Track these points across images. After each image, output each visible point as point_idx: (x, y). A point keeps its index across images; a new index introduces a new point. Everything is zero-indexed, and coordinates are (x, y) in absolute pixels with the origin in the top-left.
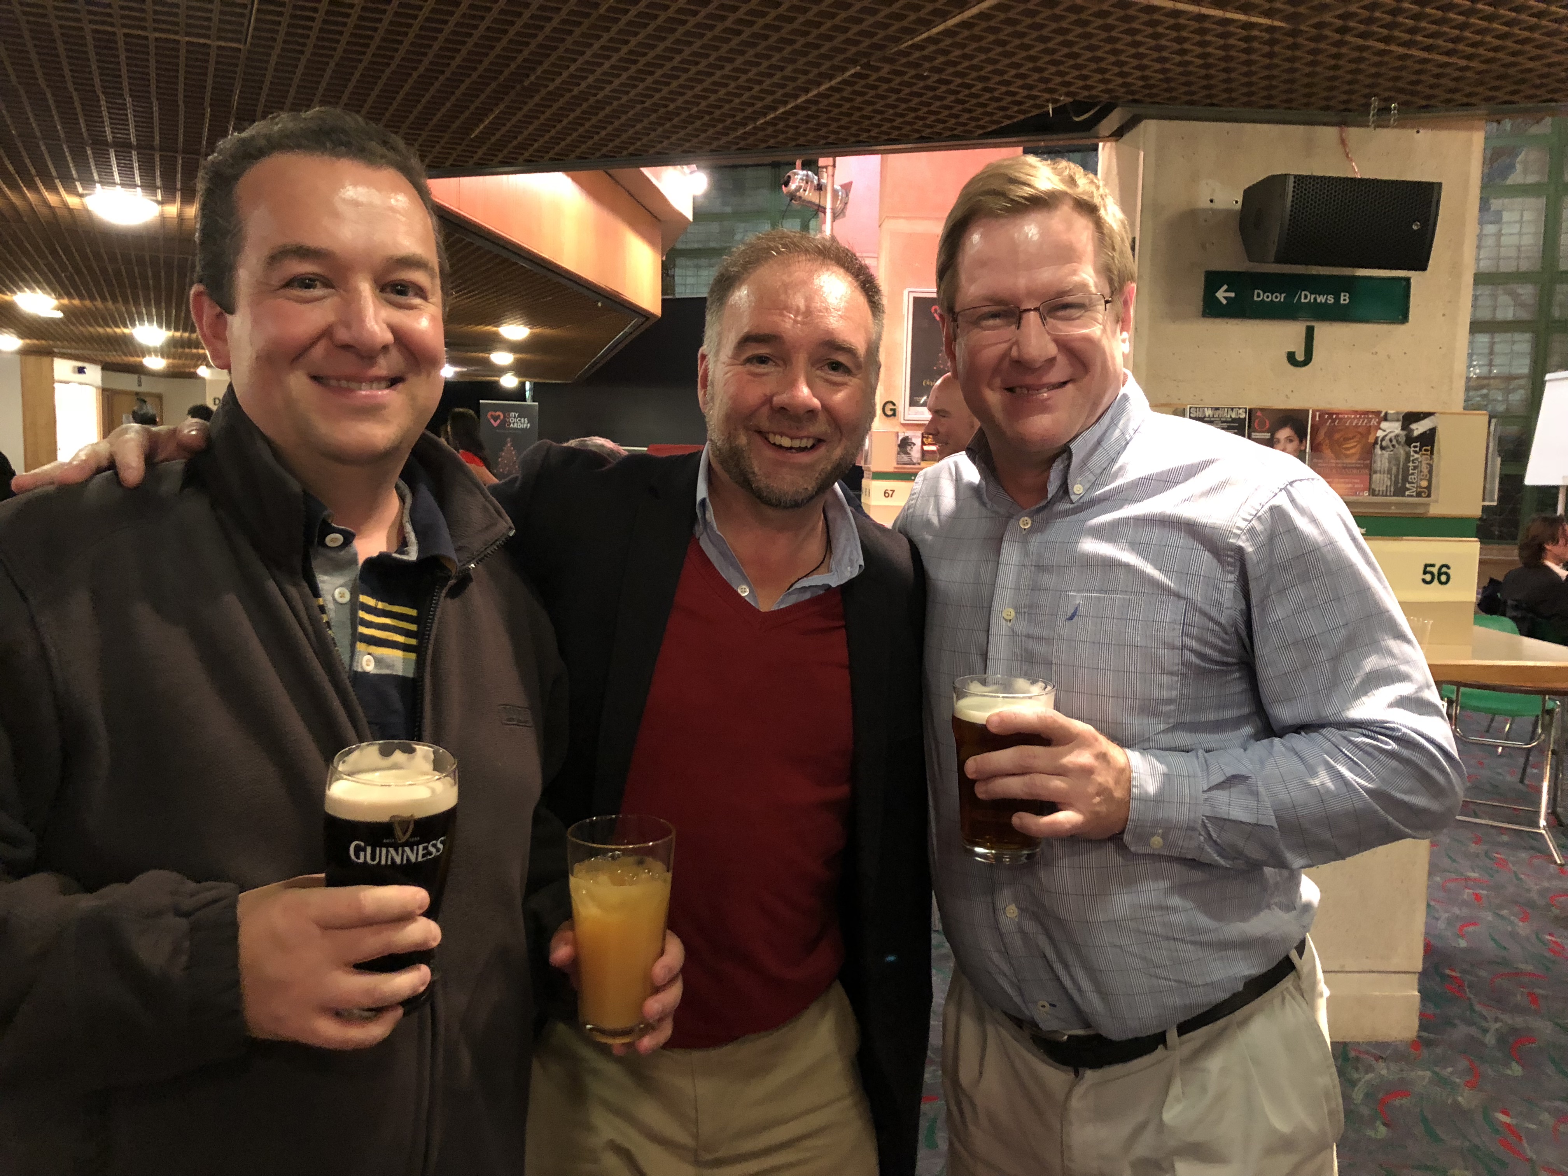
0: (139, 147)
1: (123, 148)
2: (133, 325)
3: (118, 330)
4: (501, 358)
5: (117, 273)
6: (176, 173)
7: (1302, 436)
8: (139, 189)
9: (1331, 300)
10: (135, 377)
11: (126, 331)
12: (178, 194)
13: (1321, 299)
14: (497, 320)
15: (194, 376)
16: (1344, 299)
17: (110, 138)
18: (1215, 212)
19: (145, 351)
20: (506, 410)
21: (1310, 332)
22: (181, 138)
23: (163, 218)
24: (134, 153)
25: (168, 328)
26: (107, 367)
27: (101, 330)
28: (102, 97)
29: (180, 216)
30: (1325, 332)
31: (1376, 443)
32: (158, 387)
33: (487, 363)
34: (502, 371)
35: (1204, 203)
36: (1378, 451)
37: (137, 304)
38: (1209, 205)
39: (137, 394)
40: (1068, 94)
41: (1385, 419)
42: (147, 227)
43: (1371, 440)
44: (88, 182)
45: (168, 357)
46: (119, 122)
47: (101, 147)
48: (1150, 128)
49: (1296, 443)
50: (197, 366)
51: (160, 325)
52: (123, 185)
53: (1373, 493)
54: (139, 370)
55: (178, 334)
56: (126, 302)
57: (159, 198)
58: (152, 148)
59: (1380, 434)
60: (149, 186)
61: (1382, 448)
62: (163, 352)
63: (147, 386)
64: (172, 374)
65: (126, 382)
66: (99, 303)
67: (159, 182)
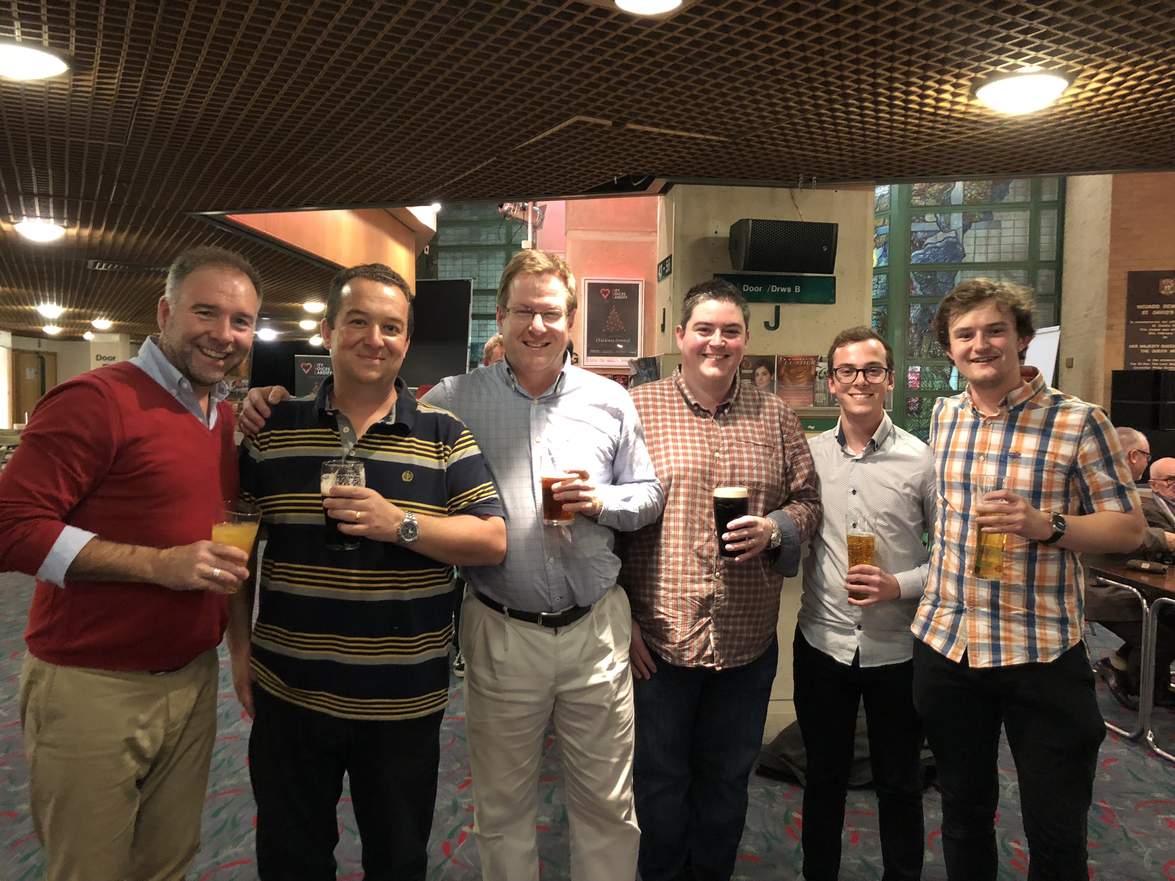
0: (54, 196)
1: (44, 197)
2: (38, 303)
3: (27, 308)
4: (307, 325)
5: (31, 270)
6: (77, 210)
7: (772, 372)
8: (52, 220)
9: (789, 290)
10: (36, 340)
11: (33, 308)
12: (78, 222)
13: (783, 290)
14: (301, 298)
15: (82, 339)
16: (797, 289)
17: (35, 190)
18: (717, 239)
19: (44, 322)
20: (314, 362)
21: (777, 309)
22: (82, 190)
23: (67, 237)
24: (51, 200)
25: (64, 305)
26: (16, 333)
27: (14, 307)
28: (33, 169)
29: (79, 235)
30: (786, 309)
31: (816, 374)
32: (54, 348)
33: (296, 328)
34: (310, 334)
35: (712, 234)
36: (817, 379)
37: (43, 290)
38: (714, 235)
39: (37, 353)
40: (623, 172)
41: (821, 361)
42: (55, 242)
43: (813, 373)
44: (18, 215)
45: (62, 326)
46: (42, 182)
47: (29, 196)
48: (678, 189)
49: (768, 375)
50: (83, 332)
51: (58, 303)
52: (41, 217)
53: (815, 404)
54: (41, 335)
55: (71, 310)
56: (35, 288)
57: (65, 224)
58: (63, 196)
59: (818, 369)
60: (59, 218)
61: (820, 378)
62: (58, 323)
63: (45, 347)
64: (63, 338)
65: (31, 345)
66: (15, 290)
67: (65, 216)
